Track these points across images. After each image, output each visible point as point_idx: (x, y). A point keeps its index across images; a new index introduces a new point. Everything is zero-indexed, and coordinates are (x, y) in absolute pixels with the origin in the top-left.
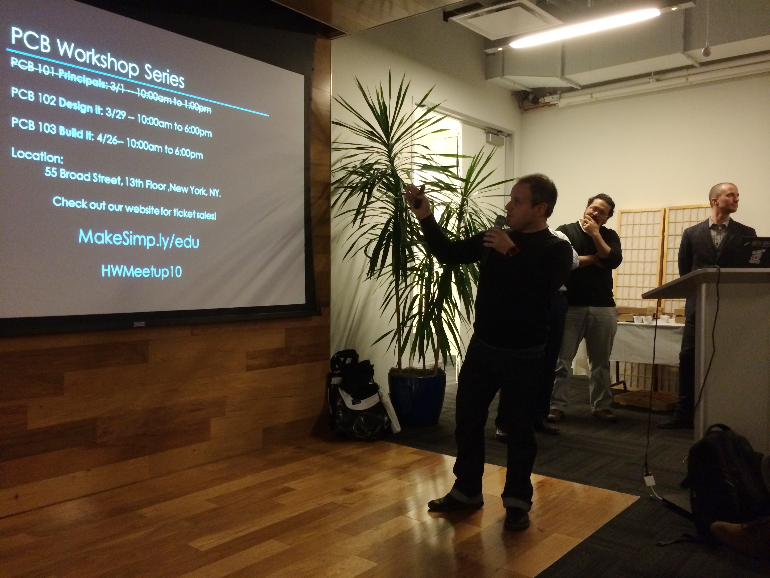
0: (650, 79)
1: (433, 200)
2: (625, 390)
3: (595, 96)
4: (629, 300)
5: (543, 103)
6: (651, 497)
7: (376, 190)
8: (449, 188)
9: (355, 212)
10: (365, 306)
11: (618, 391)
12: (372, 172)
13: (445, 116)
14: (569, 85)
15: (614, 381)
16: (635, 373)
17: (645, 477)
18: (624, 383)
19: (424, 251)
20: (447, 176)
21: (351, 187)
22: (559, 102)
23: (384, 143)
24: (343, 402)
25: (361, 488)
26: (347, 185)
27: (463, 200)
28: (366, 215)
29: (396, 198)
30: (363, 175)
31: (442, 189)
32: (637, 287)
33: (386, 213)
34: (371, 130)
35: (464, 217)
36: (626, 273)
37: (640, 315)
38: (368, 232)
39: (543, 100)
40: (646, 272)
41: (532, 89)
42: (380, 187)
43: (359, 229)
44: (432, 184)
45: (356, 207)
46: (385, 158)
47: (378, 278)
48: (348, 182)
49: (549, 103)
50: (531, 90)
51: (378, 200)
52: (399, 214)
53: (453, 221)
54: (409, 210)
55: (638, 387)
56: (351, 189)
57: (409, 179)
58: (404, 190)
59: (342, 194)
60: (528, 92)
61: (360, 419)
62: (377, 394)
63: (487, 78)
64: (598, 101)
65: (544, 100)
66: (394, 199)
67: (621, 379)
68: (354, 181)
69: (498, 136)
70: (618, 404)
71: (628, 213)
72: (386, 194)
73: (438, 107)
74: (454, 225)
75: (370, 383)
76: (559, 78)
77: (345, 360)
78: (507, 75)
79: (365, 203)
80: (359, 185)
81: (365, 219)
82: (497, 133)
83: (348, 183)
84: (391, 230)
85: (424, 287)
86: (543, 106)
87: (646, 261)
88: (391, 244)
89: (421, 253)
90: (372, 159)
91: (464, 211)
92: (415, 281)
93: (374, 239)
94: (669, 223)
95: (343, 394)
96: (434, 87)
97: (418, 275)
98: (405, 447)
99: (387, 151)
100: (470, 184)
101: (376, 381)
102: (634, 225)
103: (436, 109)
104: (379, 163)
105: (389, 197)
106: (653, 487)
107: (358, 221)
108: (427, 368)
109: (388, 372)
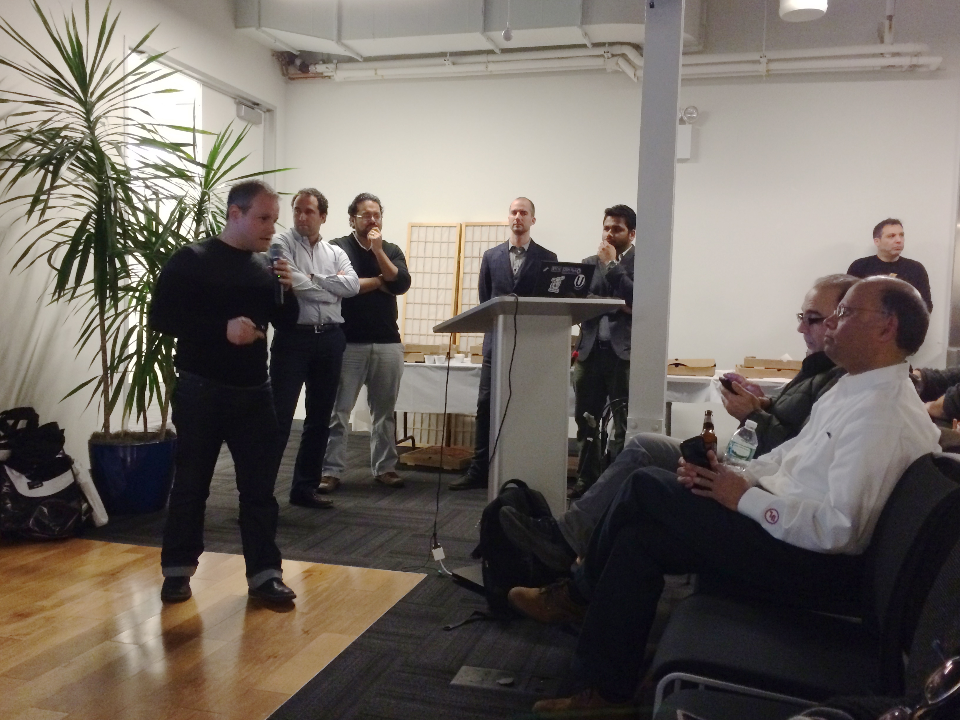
0: (445, 60)
1: (158, 190)
2: (414, 447)
3: (380, 72)
4: (420, 335)
6: (439, 573)
7: (66, 168)
8: (181, 174)
9: (31, 199)
10: (50, 341)
11: (406, 449)
12: (59, 141)
13: (174, 71)
14: (348, 54)
15: (401, 436)
16: (425, 425)
17: (433, 550)
18: (413, 438)
19: (145, 263)
20: (180, 157)
21: (23, 161)
23: (79, 100)
24: (12, 486)
25: (42, 609)
27: (204, 194)
28: (49, 205)
29: (99, 183)
30: (44, 145)
31: (172, 175)
32: (429, 320)
33: (84, 205)
34: (56, 77)
35: (204, 217)
36: (416, 302)
37: (432, 354)
38: (53, 231)
39: (314, 68)
40: (439, 302)
41: (300, 51)
42: (72, 164)
43: (37, 226)
44: (156, 167)
47: (70, 300)
49: (322, 73)
50: (299, 53)
51: (70, 183)
52: (104, 207)
53: (189, 224)
54: (120, 202)
55: (428, 443)
56: (24, 164)
57: (120, 157)
58: (112, 173)
59: (8, 169)
60: (294, 55)
61: (42, 511)
63: (237, 27)
65: (316, 69)
66: (96, 184)
67: (409, 434)
69: (253, 109)
70: (406, 464)
71: (420, 226)
72: (83, 176)
73: (164, 56)
74: (190, 229)
75: (57, 456)
76: (334, 41)
77: (16, 424)
78: (266, 27)
79: (47, 186)
80: (38, 158)
81: (48, 211)
83: (18, 155)
84: (93, 231)
85: (145, 315)
86: (315, 77)
87: (440, 287)
88: (92, 251)
89: (140, 266)
90: (58, 121)
91: (204, 209)
92: (131, 306)
93: (64, 243)
94: (465, 242)
95: (12, 474)
96: (157, 26)
97: (136, 297)
98: (114, 544)
100: (213, 172)
101: (67, 452)
102: (426, 242)
103: (160, 59)
104: (71, 128)
105: (87, 180)
106: (442, 560)
107: (36, 214)
108: (149, 431)
109: (88, 438)
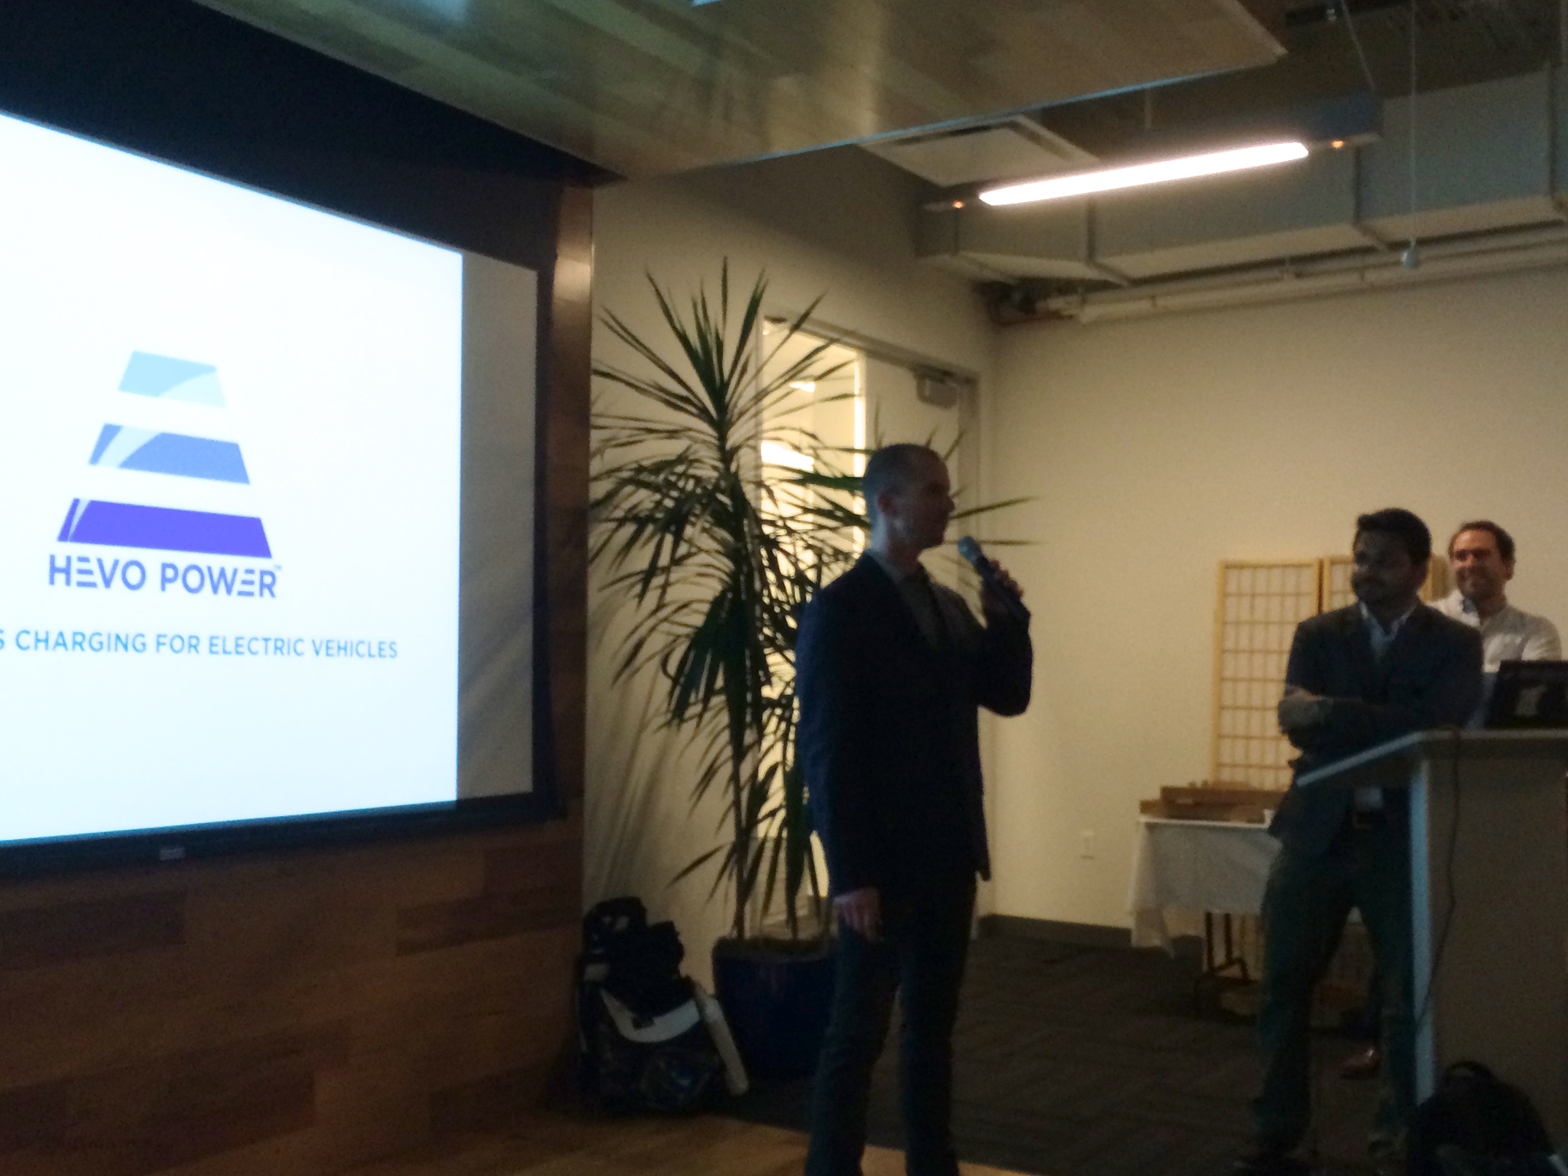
0: (1282, 272)
2: (1245, 980)
3: (1161, 302)
4: (1248, 767)
5: (1046, 312)
9: (641, 577)
10: (653, 787)
14: (1103, 277)
21: (634, 519)
22: (1080, 313)
23: (709, 419)
24: (612, 1024)
26: (624, 513)
28: (671, 581)
33: (712, 576)
34: (683, 391)
39: (1045, 305)
41: (1018, 278)
43: (652, 614)
45: (645, 565)
46: (712, 452)
48: (627, 505)
49: (1058, 311)
50: (1018, 282)
52: (743, 580)
54: (765, 569)
56: (634, 526)
57: (769, 502)
59: (613, 534)
60: (1009, 285)
61: (657, 1066)
62: (693, 999)
63: (919, 254)
64: (1167, 313)
65: (1048, 305)
66: (730, 545)
67: (1236, 954)
68: (642, 504)
69: (944, 383)
70: (1234, 1013)
71: (1241, 567)
76: (1082, 262)
77: (614, 922)
78: (965, 249)
79: (665, 558)
80: (657, 515)
81: (670, 590)
82: (942, 377)
83: (626, 510)
86: (1045, 318)
93: (685, 636)
94: (1331, 593)
95: (612, 1004)
96: (821, 297)
98: (765, 1129)
99: (717, 436)
101: (686, 973)
102: (1254, 595)
105: (721, 542)
108: (801, 939)
109: (712, 947)
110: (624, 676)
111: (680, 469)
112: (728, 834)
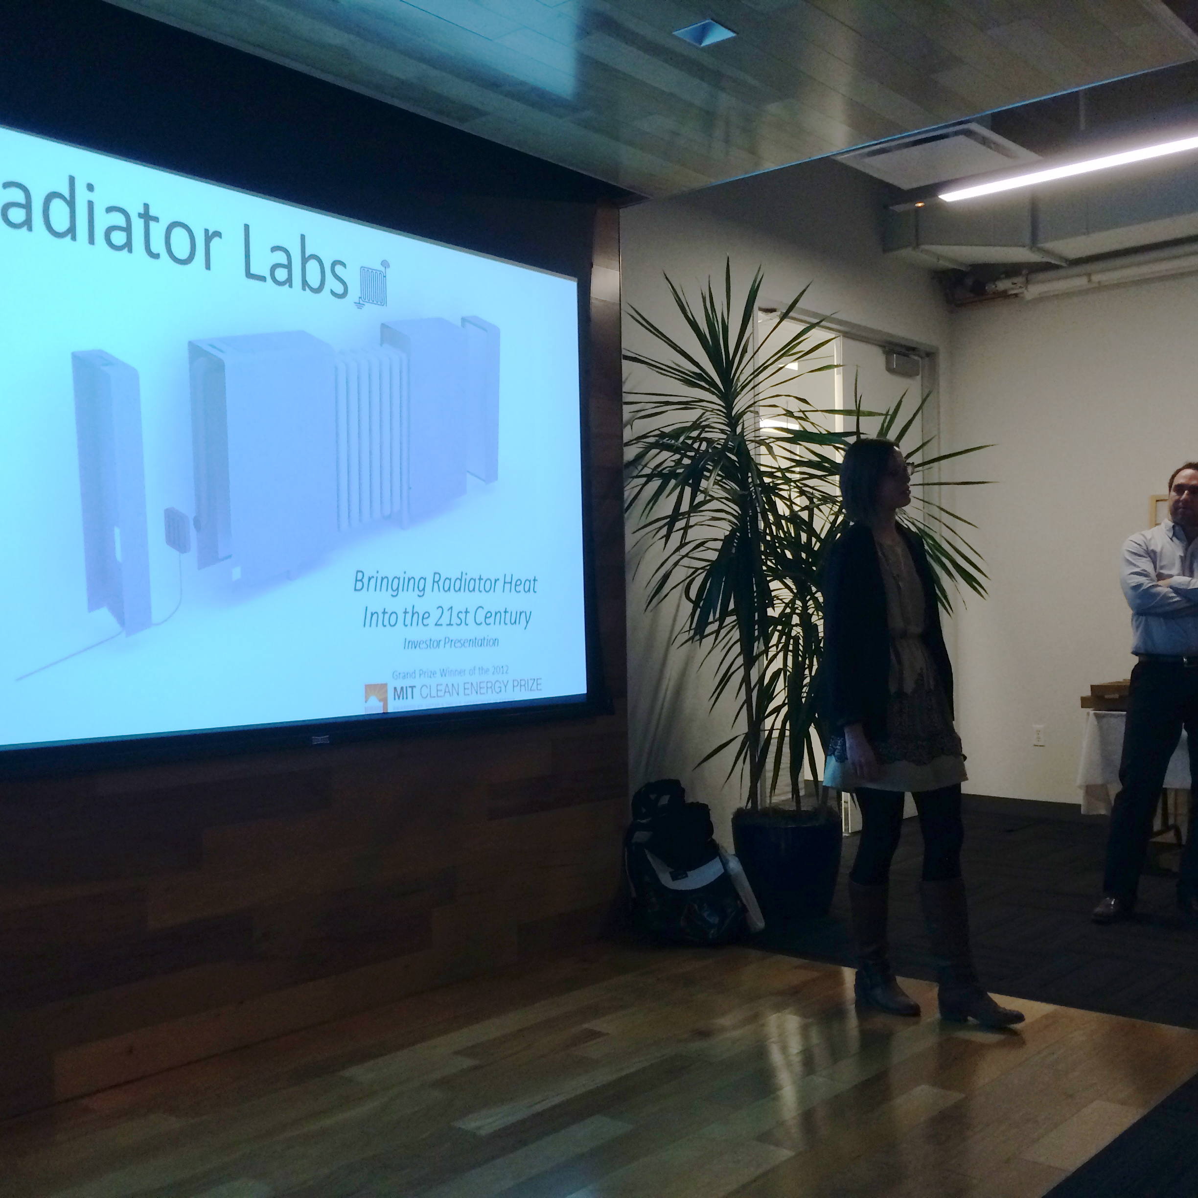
3: (1096, 278)
5: (994, 293)
9: (666, 521)
10: (680, 690)
11: (1167, 846)
12: (696, 445)
14: (1044, 259)
18: (1176, 831)
21: (660, 475)
22: (1025, 292)
23: (718, 392)
24: (655, 877)
25: (722, 1029)
26: (651, 470)
28: (691, 524)
29: (741, 491)
31: (830, 472)
33: (723, 520)
34: (698, 371)
38: (690, 556)
39: (994, 286)
41: (971, 266)
42: (719, 475)
43: (675, 551)
45: (669, 512)
46: (720, 419)
47: (701, 640)
48: (652, 465)
49: (1005, 292)
50: (969, 268)
51: (712, 497)
52: (748, 518)
54: (768, 513)
56: (660, 480)
59: (642, 487)
60: (962, 272)
62: (717, 859)
63: (885, 250)
64: (1101, 288)
65: (996, 287)
66: (741, 496)
68: (666, 462)
69: (908, 356)
72: (720, 483)
76: (1025, 248)
77: (658, 799)
78: (925, 244)
79: (685, 505)
81: (690, 531)
82: (907, 352)
83: (653, 467)
84: (735, 552)
85: (790, 654)
86: (993, 298)
89: (786, 590)
93: (701, 568)
95: (654, 862)
96: (808, 286)
97: (778, 631)
98: (780, 957)
99: (724, 405)
104: (710, 428)
105: (729, 490)
107: (676, 538)
108: (804, 809)
109: (731, 816)
110: (655, 601)
111: (695, 434)
112: (742, 727)
